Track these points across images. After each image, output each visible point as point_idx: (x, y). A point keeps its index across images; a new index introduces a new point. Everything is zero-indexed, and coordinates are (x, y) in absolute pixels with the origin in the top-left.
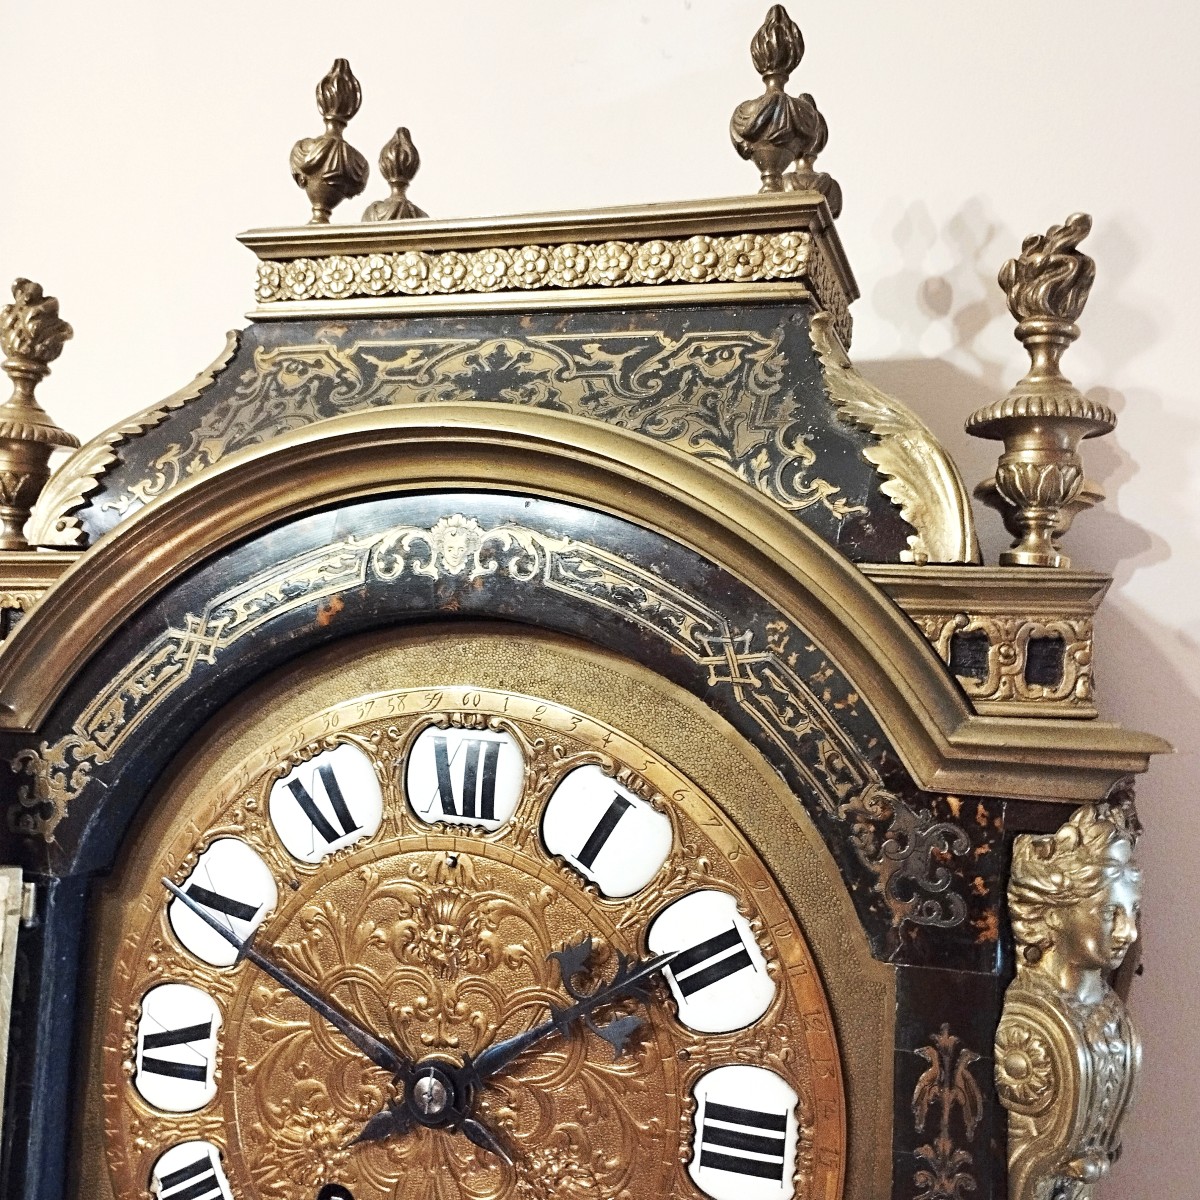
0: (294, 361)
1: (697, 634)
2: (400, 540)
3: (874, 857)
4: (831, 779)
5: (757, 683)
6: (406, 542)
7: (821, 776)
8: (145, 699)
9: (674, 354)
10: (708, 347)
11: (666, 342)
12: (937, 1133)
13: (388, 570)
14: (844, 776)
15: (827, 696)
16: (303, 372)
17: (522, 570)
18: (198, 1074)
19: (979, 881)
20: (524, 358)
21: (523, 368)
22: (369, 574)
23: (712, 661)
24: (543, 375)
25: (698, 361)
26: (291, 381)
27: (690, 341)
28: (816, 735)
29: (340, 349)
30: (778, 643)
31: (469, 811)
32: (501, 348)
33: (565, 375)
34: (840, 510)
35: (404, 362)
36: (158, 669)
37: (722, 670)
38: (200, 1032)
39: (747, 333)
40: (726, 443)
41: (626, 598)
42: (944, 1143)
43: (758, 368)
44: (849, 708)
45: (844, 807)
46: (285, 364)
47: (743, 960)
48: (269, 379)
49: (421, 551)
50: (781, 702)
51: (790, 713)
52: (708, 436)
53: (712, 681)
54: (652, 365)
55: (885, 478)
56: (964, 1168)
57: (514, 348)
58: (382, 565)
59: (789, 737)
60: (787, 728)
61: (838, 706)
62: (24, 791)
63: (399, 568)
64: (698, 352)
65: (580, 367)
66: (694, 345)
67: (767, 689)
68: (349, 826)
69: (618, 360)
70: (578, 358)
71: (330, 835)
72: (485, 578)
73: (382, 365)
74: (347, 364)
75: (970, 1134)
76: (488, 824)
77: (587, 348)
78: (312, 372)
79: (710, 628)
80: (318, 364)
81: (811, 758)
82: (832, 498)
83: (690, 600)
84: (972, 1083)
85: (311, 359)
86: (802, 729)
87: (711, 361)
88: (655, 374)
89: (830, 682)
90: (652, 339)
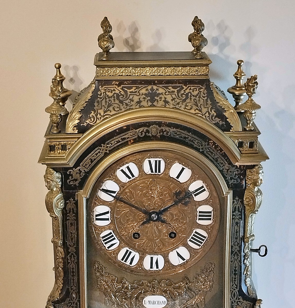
0: (109, 89)
1: (198, 143)
2: (143, 130)
3: (227, 175)
4: (220, 164)
5: (209, 151)
6: (145, 130)
7: (218, 164)
8: (95, 159)
9: (186, 89)
10: (192, 88)
11: (184, 87)
12: (236, 211)
13: (142, 135)
14: (222, 164)
15: (219, 151)
16: (112, 92)
17: (167, 134)
18: (108, 219)
19: (242, 176)
20: (157, 90)
21: (158, 92)
22: (138, 136)
23: (201, 147)
24: (162, 94)
25: (191, 91)
26: (110, 94)
28: (218, 158)
29: (118, 87)
30: (211, 144)
31: (156, 172)
32: (152, 87)
33: (166, 94)
34: (221, 123)
35: (133, 90)
36: (97, 154)
37: (202, 149)
38: (107, 213)
39: (199, 85)
40: (200, 111)
41: (185, 138)
42: (237, 212)
43: (202, 93)
44: (222, 153)
45: (222, 168)
46: (107, 90)
47: (204, 190)
48: (104, 94)
49: (148, 131)
50: (212, 153)
51: (214, 155)
52: (197, 109)
53: (201, 150)
54: (182, 92)
55: (228, 118)
57: (155, 87)
58: (140, 134)
59: (213, 158)
60: (213, 157)
61: (221, 153)
62: (70, 177)
63: (144, 134)
64: (190, 89)
65: (169, 92)
66: (190, 87)
67: (210, 152)
68: (133, 176)
69: (176, 90)
70: (168, 90)
71: (129, 178)
72: (160, 136)
73: (128, 91)
74: (121, 90)
75: (240, 210)
77: (169, 88)
78: (114, 92)
79: (200, 142)
80: (114, 90)
81: (217, 161)
82: (219, 121)
83: (197, 138)
84: (241, 204)
85: (112, 89)
86: (215, 157)
87: (193, 91)
88: (183, 94)
89: (219, 150)
90: (182, 86)
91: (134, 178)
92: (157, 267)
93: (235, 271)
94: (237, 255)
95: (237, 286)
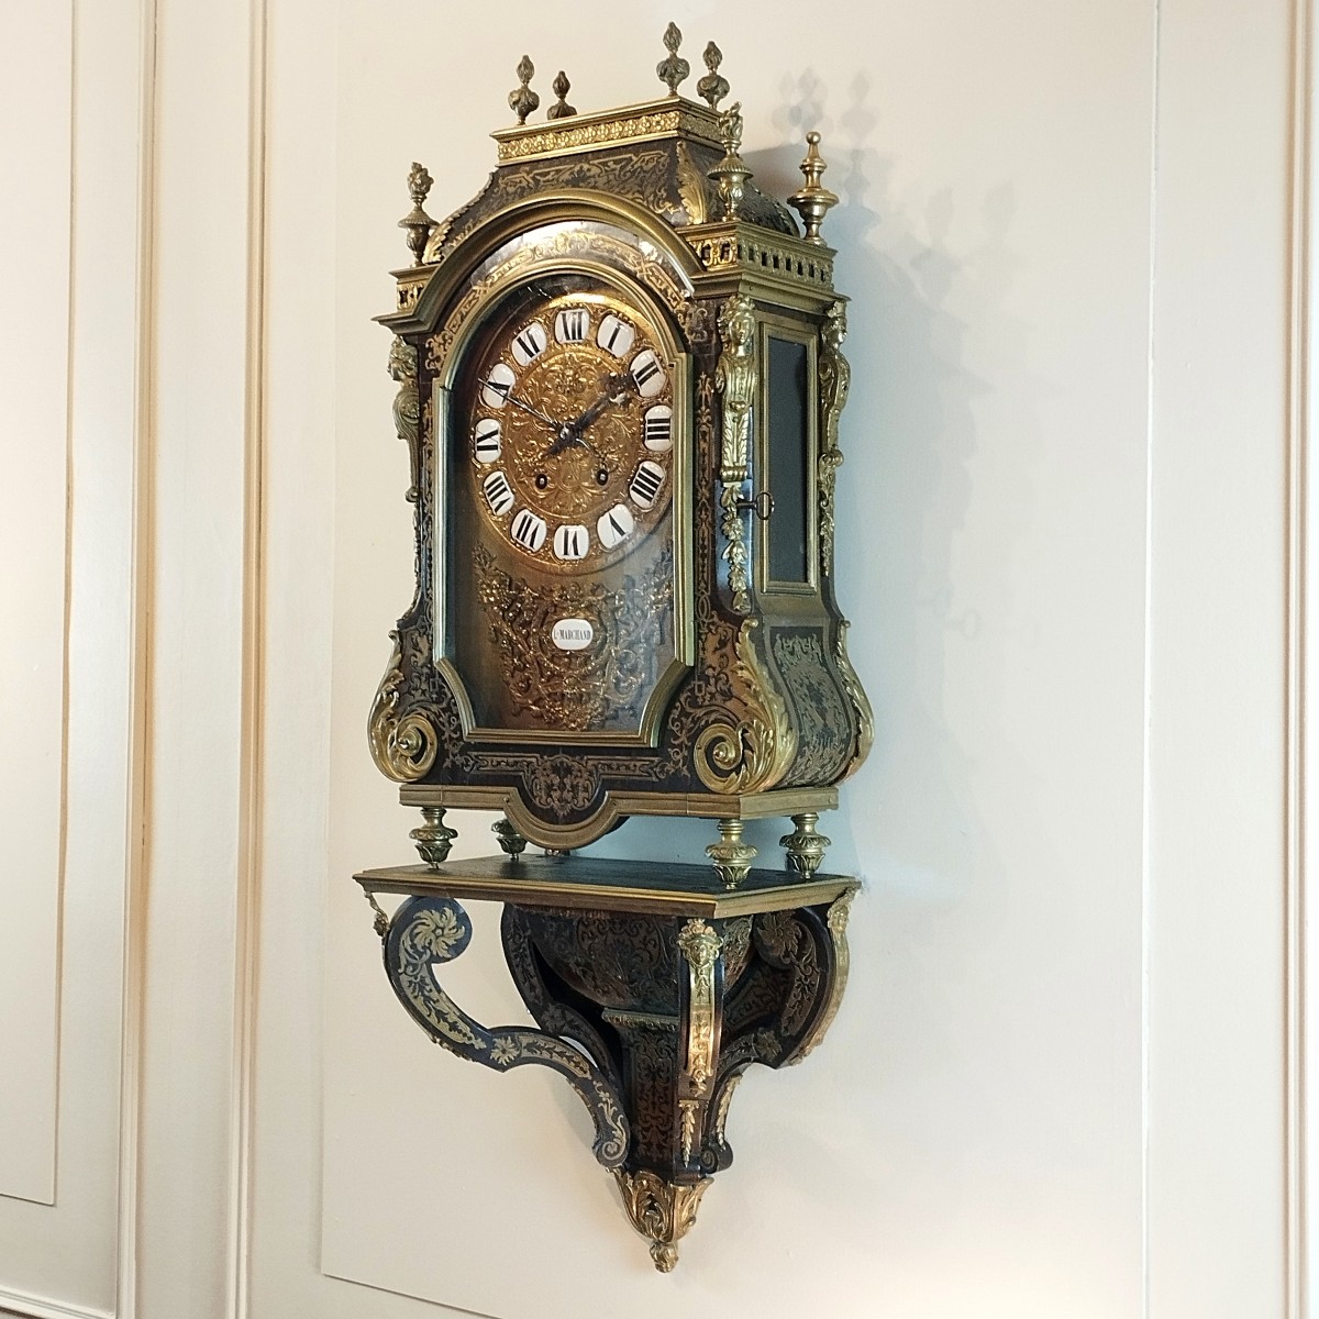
0: (512, 182)
3: (683, 324)
5: (651, 273)
7: (669, 301)
8: (467, 313)
9: (636, 162)
10: (647, 158)
11: (634, 158)
12: (701, 406)
14: (675, 299)
15: (670, 274)
16: (515, 186)
17: (582, 247)
18: (495, 447)
19: (711, 325)
20: (589, 170)
21: (588, 174)
23: (638, 268)
24: (594, 176)
25: (643, 164)
26: (511, 190)
27: (641, 157)
28: (667, 287)
29: (528, 174)
31: (574, 338)
32: (581, 167)
33: (601, 175)
34: (672, 211)
35: (549, 177)
36: (470, 302)
37: (641, 271)
38: (495, 433)
39: (659, 152)
40: (642, 193)
41: (613, 251)
42: (703, 408)
43: (660, 164)
44: (675, 277)
45: (676, 309)
46: (509, 183)
47: (656, 369)
48: (503, 190)
50: (658, 279)
51: (660, 281)
52: (638, 191)
53: (639, 274)
54: (629, 167)
55: (683, 199)
56: (709, 414)
57: (586, 166)
59: (660, 290)
60: (660, 286)
61: (673, 277)
62: (430, 354)
64: (644, 160)
65: (606, 171)
66: (643, 158)
67: (653, 274)
68: (537, 350)
69: (618, 167)
70: (606, 168)
71: (531, 355)
73: (542, 179)
74: (530, 180)
75: (710, 404)
76: (580, 341)
77: (609, 164)
78: (518, 185)
79: (637, 256)
80: (521, 182)
81: (666, 294)
82: (670, 207)
84: (711, 388)
85: (518, 180)
86: (662, 288)
87: (647, 163)
88: (629, 171)
90: (630, 158)
91: (539, 354)
92: (576, 553)
93: (704, 547)
94: (707, 510)
95: (706, 584)
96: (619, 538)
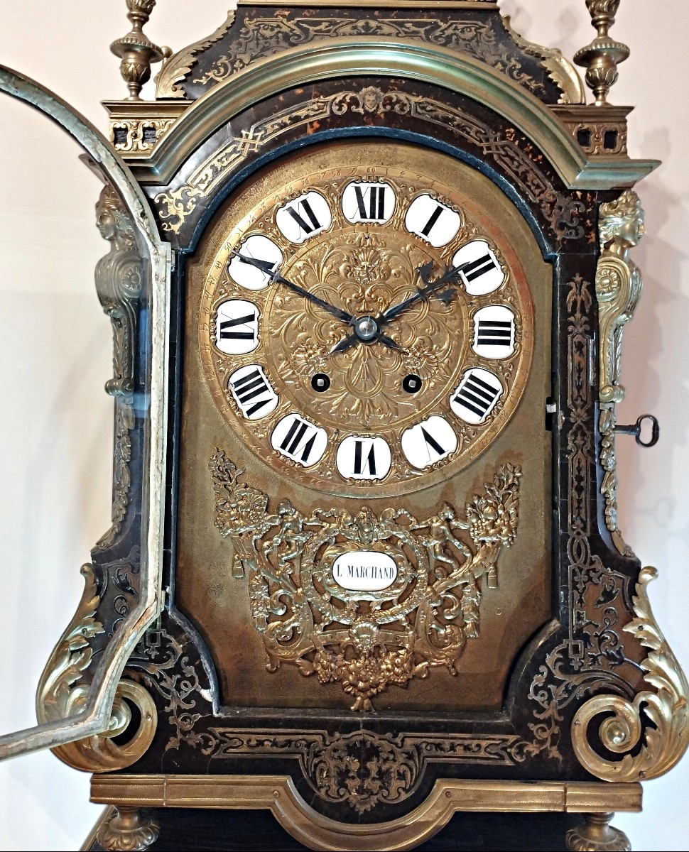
0: (266, 25)
1: (478, 134)
2: (344, 97)
3: (550, 215)
4: (533, 188)
5: (503, 153)
6: (348, 99)
7: (529, 187)
8: (223, 168)
9: (446, 29)
10: (460, 27)
11: (442, 24)
12: (576, 312)
13: (340, 109)
14: (538, 187)
15: (530, 156)
16: (272, 30)
17: (402, 110)
18: (250, 336)
19: (588, 221)
20: (379, 27)
21: (380, 31)
22: (331, 111)
23: (484, 144)
24: (390, 35)
25: (457, 32)
26: (268, 33)
27: (452, 24)
28: (527, 171)
29: (288, 20)
30: (510, 137)
31: (373, 216)
32: (367, 23)
33: (400, 35)
34: (533, 85)
35: (322, 27)
36: (229, 155)
37: (489, 148)
38: (249, 319)
39: (475, 22)
41: (446, 120)
42: (578, 315)
43: (483, 35)
44: (539, 161)
45: (539, 198)
46: (262, 26)
48: (256, 32)
49: (354, 102)
50: (512, 159)
51: (516, 163)
53: (485, 152)
54: (438, 33)
55: (550, 72)
56: (586, 323)
57: (373, 23)
58: (337, 108)
59: (516, 173)
60: (515, 169)
61: (535, 160)
62: (161, 212)
63: (345, 108)
64: (456, 28)
65: (406, 32)
66: (454, 26)
67: (507, 155)
68: (317, 226)
69: (422, 30)
70: (403, 29)
71: (308, 230)
72: (385, 113)
73: (311, 28)
74: (293, 27)
75: (587, 311)
76: (381, 221)
77: (408, 25)
78: (276, 30)
79: (483, 132)
80: (278, 26)
81: (524, 180)
82: (530, 80)
83: (475, 120)
84: (587, 292)
85: (274, 24)
86: (521, 170)
87: (463, 31)
88: (440, 36)
89: (531, 151)
90: (435, 23)
91: (319, 230)
92: (373, 471)
93: (579, 479)
94: (584, 434)
95: (584, 522)
96: (436, 457)
